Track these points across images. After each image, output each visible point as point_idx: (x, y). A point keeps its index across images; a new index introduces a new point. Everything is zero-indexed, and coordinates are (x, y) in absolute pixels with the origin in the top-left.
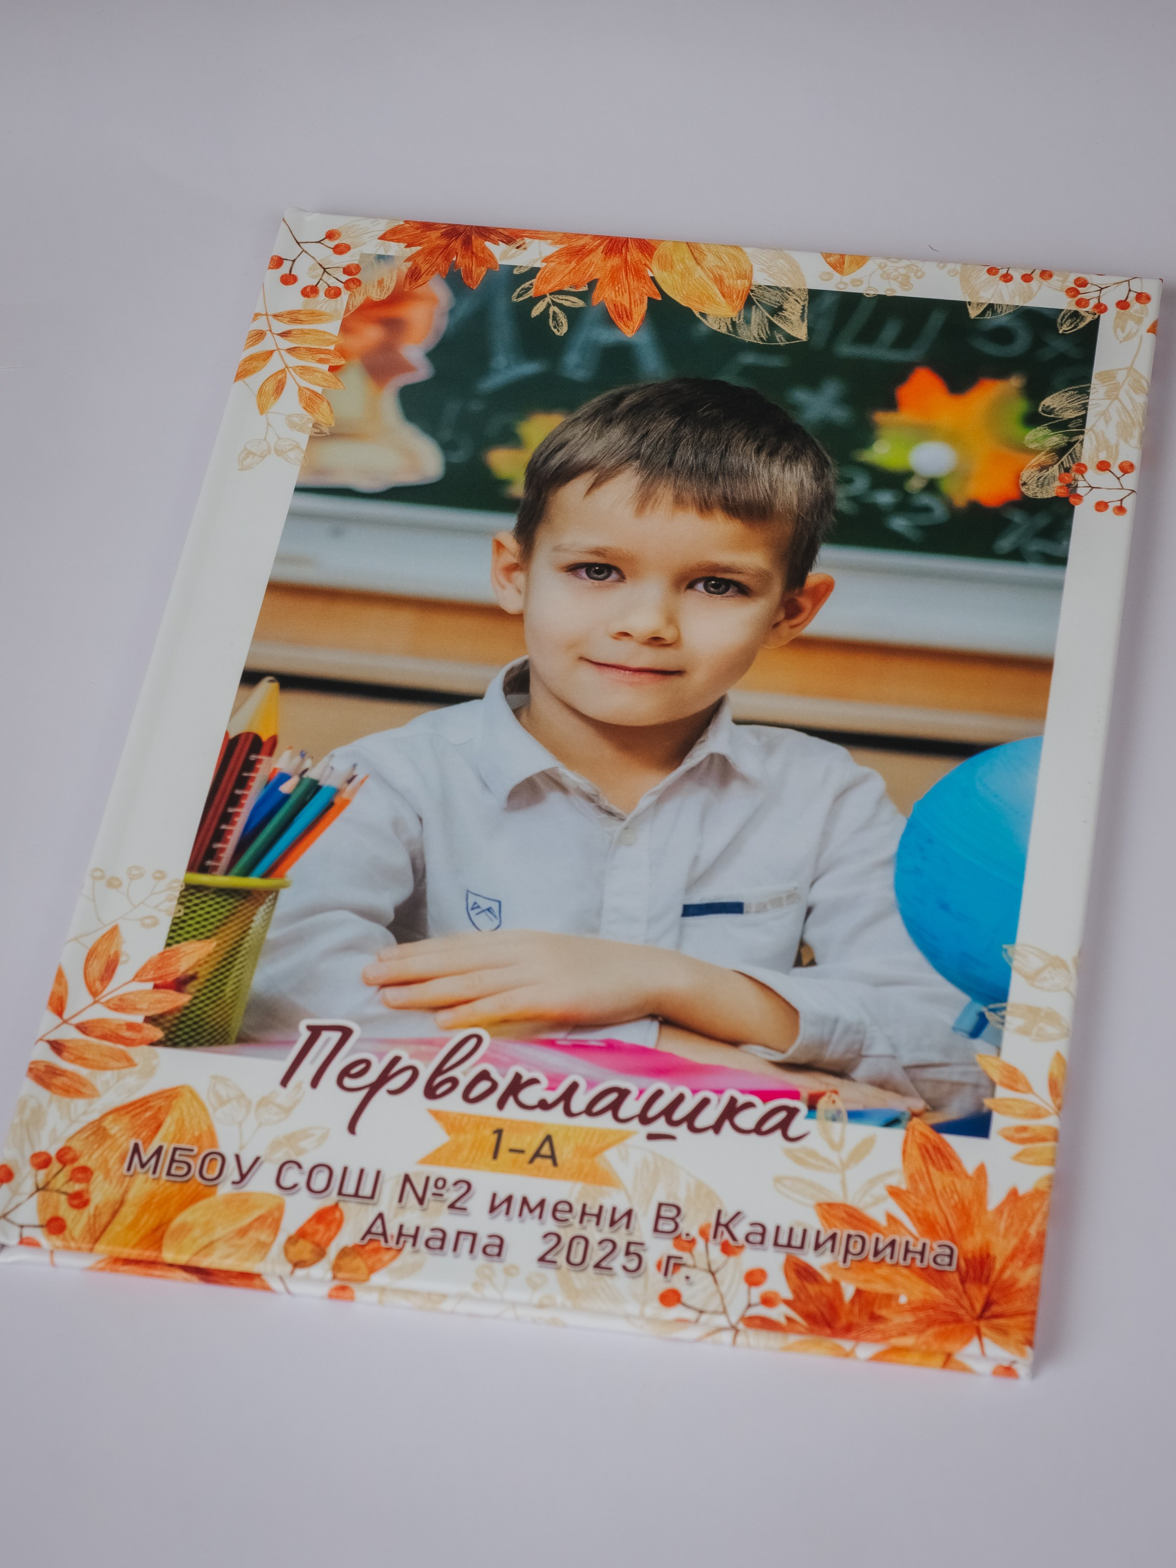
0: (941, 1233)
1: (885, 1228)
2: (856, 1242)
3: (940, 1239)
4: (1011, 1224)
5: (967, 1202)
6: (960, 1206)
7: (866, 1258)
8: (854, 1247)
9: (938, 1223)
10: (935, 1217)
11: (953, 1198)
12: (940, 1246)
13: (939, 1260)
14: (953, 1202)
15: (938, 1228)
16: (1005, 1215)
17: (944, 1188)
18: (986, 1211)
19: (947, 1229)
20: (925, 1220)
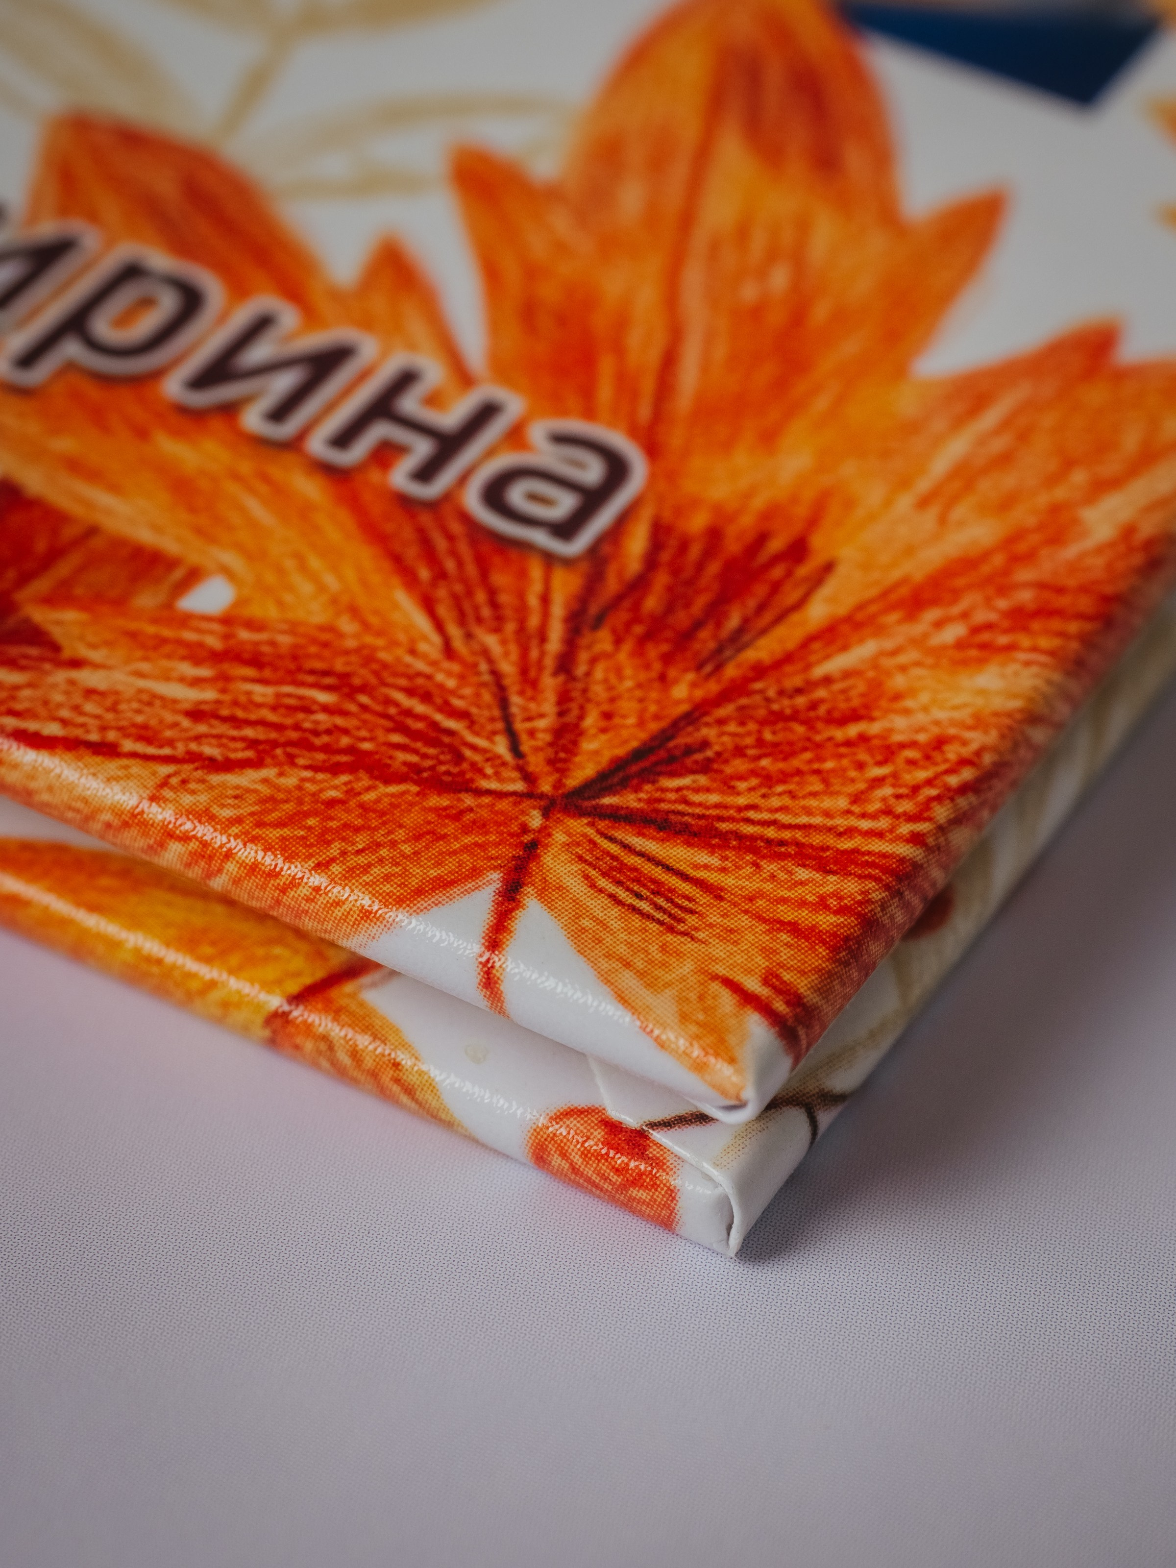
0: (605, 392)
1: (336, 295)
2: (147, 303)
3: (589, 413)
4: (1004, 460)
5: (820, 312)
6: (776, 318)
7: (157, 375)
8: (124, 320)
9: (619, 350)
10: (622, 323)
11: (762, 273)
12: (561, 439)
13: (516, 495)
14: (749, 293)
15: (606, 367)
16: (990, 418)
17: (742, 233)
18: (900, 372)
19: (648, 386)
20: (562, 320)
